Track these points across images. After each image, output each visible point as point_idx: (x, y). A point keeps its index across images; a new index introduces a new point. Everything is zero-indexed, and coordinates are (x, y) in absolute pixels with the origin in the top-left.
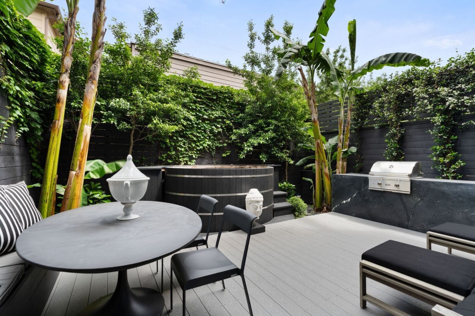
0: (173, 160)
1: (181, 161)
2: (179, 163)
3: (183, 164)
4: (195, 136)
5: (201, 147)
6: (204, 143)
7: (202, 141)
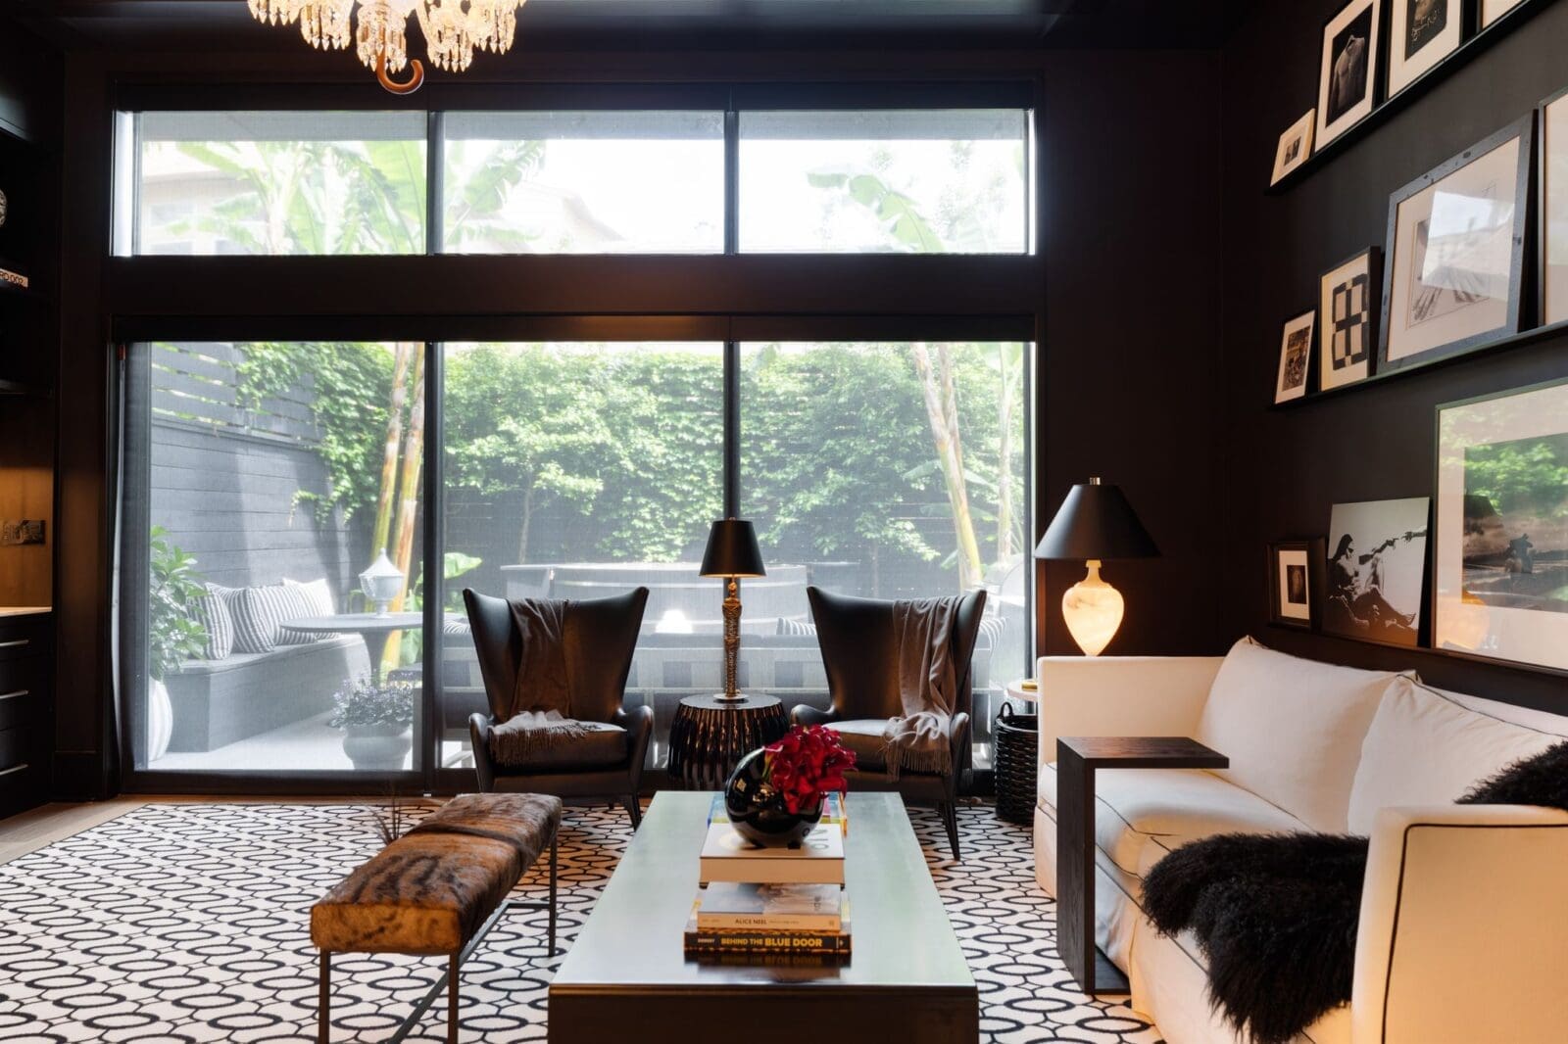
0: (628, 551)
1: (647, 554)
2: (641, 556)
3: (651, 560)
4: (679, 491)
5: (696, 517)
6: (703, 507)
7: (698, 501)
